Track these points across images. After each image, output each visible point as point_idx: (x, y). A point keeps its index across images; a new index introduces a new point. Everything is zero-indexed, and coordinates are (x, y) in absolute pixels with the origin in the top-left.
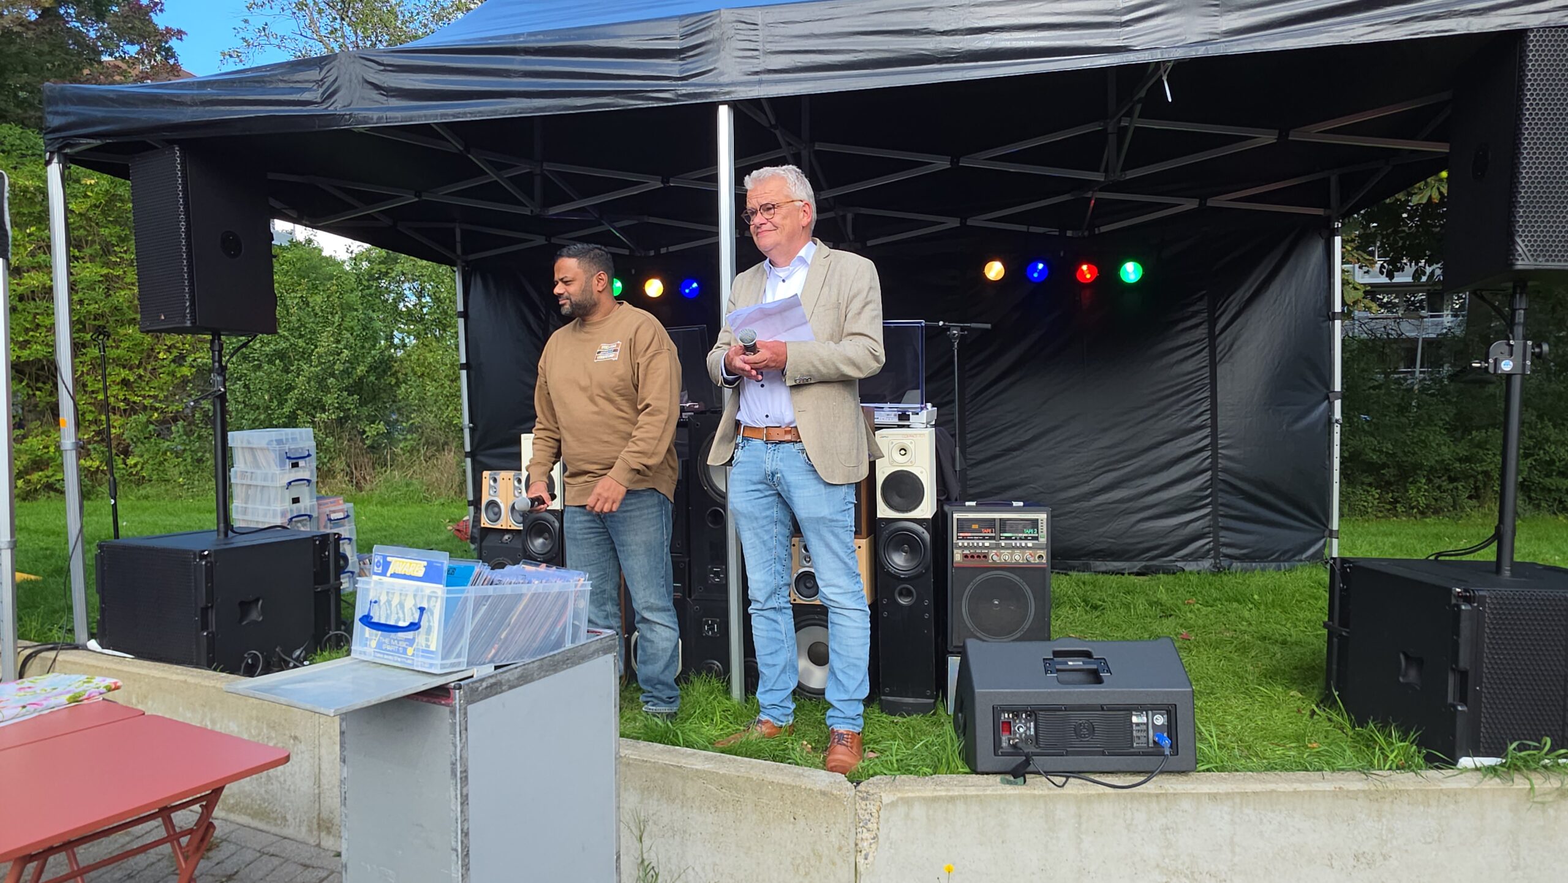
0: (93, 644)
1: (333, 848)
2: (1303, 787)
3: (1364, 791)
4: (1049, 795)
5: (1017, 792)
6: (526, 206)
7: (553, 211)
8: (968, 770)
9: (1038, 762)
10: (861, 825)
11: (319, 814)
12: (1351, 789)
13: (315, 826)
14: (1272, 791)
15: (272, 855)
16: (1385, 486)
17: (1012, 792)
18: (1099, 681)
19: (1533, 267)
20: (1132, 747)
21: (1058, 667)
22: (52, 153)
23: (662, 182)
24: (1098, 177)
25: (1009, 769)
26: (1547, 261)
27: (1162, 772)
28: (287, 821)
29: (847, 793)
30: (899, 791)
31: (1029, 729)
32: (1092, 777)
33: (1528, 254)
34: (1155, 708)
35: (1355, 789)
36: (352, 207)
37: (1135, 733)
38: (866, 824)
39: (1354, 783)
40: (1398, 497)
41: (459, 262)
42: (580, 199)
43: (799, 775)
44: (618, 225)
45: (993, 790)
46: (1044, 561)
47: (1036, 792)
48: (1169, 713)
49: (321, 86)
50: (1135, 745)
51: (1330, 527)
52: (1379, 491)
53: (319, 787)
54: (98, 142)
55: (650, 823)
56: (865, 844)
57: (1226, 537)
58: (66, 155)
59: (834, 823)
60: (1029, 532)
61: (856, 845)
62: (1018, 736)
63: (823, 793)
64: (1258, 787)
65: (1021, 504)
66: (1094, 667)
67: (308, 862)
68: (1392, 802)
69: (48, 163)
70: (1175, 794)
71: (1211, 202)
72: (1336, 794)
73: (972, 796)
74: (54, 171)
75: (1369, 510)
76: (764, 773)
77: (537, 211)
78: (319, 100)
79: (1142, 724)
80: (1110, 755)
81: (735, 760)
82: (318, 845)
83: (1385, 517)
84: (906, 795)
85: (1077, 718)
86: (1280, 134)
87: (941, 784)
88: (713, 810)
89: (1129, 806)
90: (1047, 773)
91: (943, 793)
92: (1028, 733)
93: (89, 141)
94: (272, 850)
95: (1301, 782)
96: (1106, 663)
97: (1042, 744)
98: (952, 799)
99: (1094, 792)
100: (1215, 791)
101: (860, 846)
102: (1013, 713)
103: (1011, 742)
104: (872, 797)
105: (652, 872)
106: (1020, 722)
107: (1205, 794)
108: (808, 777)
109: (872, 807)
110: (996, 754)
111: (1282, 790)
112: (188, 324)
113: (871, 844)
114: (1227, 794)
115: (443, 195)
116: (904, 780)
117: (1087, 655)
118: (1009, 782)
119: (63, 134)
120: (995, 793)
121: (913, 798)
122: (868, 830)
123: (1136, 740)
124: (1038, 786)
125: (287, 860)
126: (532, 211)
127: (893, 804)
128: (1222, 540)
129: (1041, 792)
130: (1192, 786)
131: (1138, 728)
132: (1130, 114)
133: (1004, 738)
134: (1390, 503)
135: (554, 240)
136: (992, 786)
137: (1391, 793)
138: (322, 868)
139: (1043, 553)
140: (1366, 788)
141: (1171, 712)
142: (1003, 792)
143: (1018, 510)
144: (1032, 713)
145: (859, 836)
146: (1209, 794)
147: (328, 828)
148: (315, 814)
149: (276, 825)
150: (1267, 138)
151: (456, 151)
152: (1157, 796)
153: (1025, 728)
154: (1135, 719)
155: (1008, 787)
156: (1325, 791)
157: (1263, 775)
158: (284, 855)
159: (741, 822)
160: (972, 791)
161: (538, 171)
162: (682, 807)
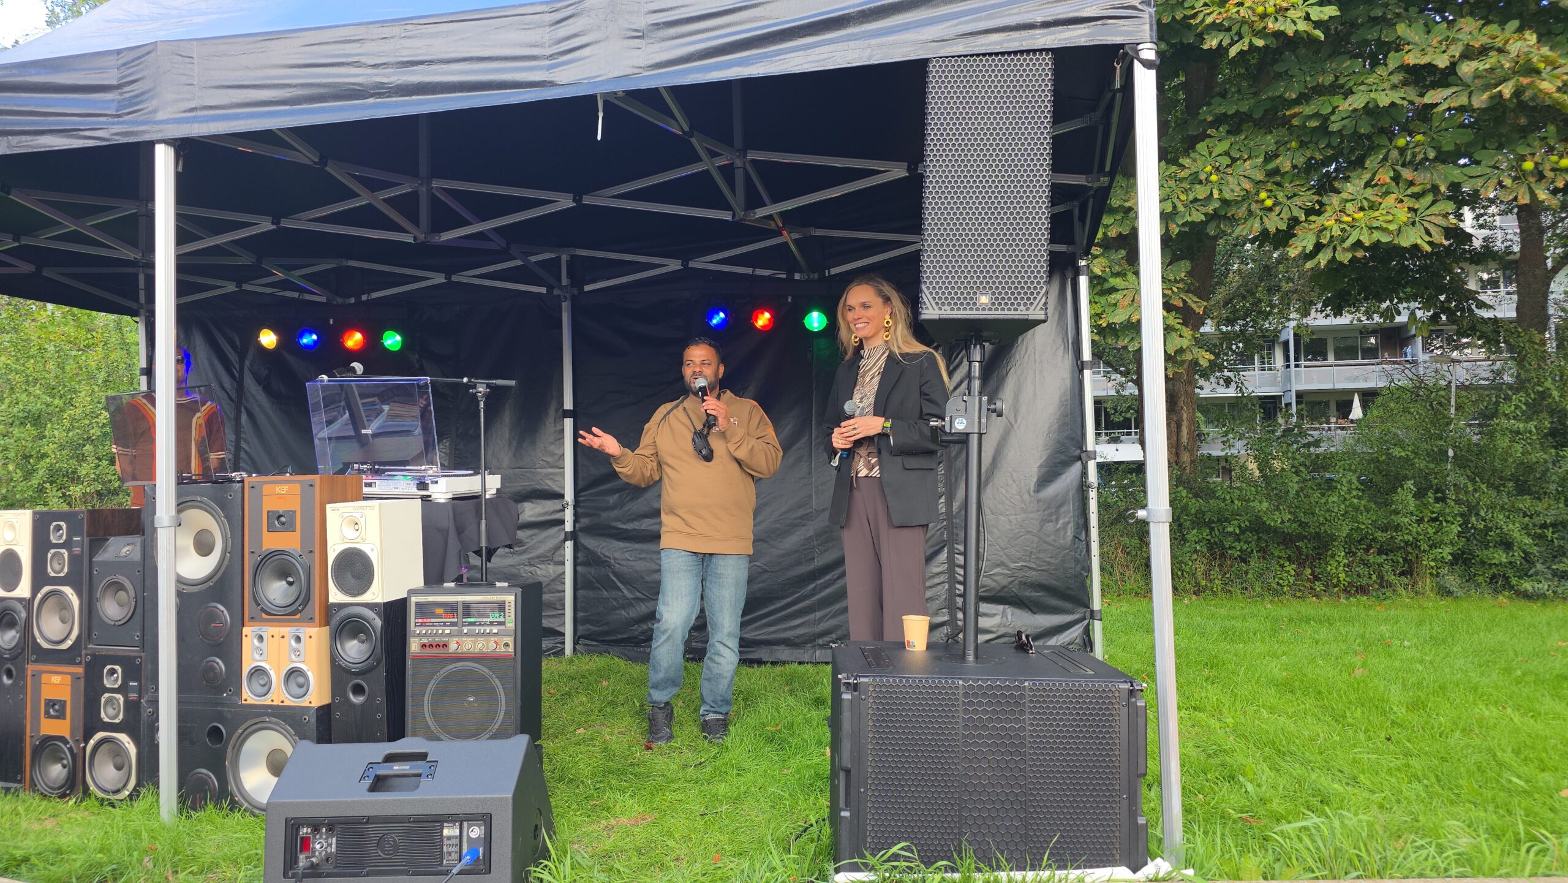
19: (937, 317)
20: (441, 865)
21: (380, 772)
23: (273, 223)
26: (952, 309)
31: (331, 845)
33: (933, 303)
34: (470, 818)
37: (445, 849)
41: (142, 311)
46: (511, 649)
48: (484, 823)
50: (445, 862)
60: (494, 617)
62: (317, 854)
65: (506, 584)
66: (420, 771)
79: (454, 837)
80: (414, 874)
92: (328, 850)
96: (436, 766)
97: (341, 862)
102: (312, 826)
103: (308, 862)
106: (320, 838)
110: (285, 876)
117: (422, 757)
123: (447, 857)
131: (450, 842)
133: (302, 857)
139: (510, 640)
141: (487, 821)
144: (332, 825)
153: (325, 845)
154: (446, 832)
161: (143, 211)
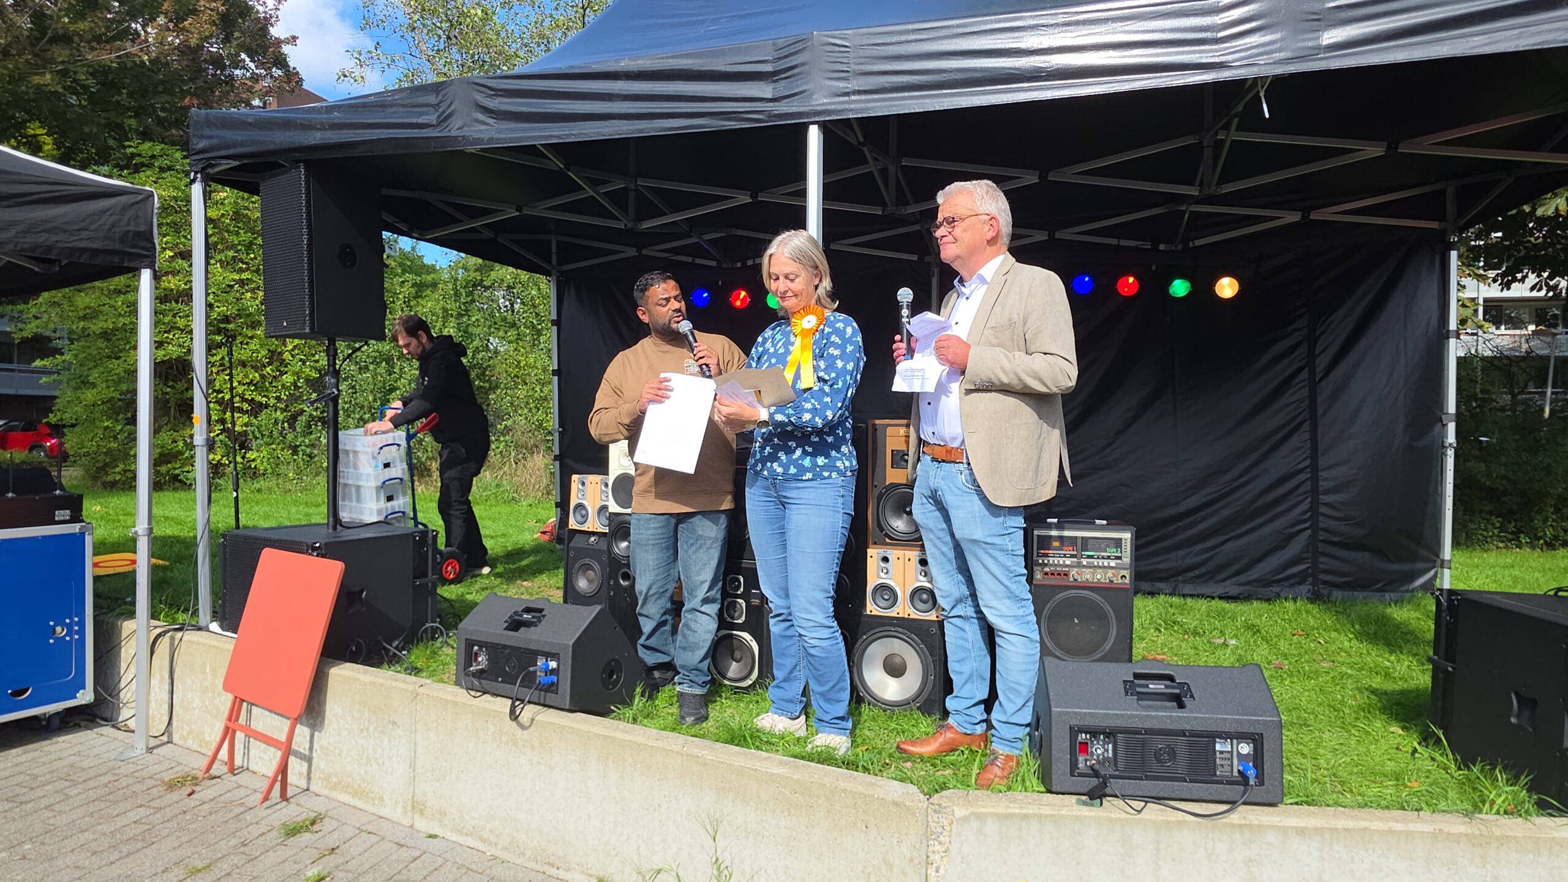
0: (214, 627)
1: (424, 830)
2: (1399, 827)
3: (1467, 835)
4: (1126, 819)
5: (1092, 814)
6: (620, 220)
7: (646, 225)
8: (1043, 789)
9: (1114, 785)
10: (933, 837)
11: (413, 797)
12: (1452, 832)
13: (410, 808)
14: (1365, 829)
15: (370, 833)
16: (1507, 515)
17: (1087, 814)
18: (1181, 706)
20: (1215, 775)
21: (1138, 690)
22: (196, 173)
23: (751, 197)
24: (1193, 191)
25: (1086, 790)
27: (1245, 803)
28: (383, 801)
29: (920, 805)
30: (972, 806)
31: (1107, 751)
32: (1172, 803)
34: (1241, 737)
35: (1457, 832)
36: (458, 221)
37: (1218, 762)
38: (938, 837)
39: (1457, 826)
40: (1521, 527)
41: (554, 272)
42: (671, 213)
43: (871, 784)
44: (707, 237)
45: (1068, 810)
46: (1127, 581)
47: (1113, 815)
48: (1254, 741)
49: (437, 111)
50: (1218, 773)
51: (1441, 557)
52: (1500, 519)
53: (414, 770)
54: (237, 163)
55: (725, 823)
56: (937, 857)
57: (1324, 562)
58: (208, 174)
59: (907, 834)
60: (1112, 551)
61: (928, 857)
62: (1095, 757)
63: (896, 804)
64: (1350, 824)
65: (1105, 522)
66: (1177, 691)
67: (402, 842)
68: (1498, 848)
69: (193, 181)
70: (1259, 826)
71: (1314, 216)
72: (1435, 836)
73: (1047, 816)
74: (197, 190)
75: (1489, 540)
76: (838, 780)
77: (630, 225)
78: (434, 122)
79: (1226, 752)
80: (1192, 781)
81: (809, 766)
82: (412, 827)
83: (1506, 547)
84: (979, 810)
85: (1159, 743)
86: (1389, 148)
87: (1015, 801)
88: (786, 814)
89: (1211, 835)
90: (1124, 797)
91: (1017, 811)
92: (1106, 755)
93: (228, 161)
94: (370, 828)
95: (1398, 821)
96: (1189, 688)
97: (1121, 766)
98: (1026, 817)
99: (1173, 819)
100: (1303, 825)
101: (931, 858)
102: (1090, 733)
103: (1088, 763)
104: (944, 811)
105: (726, 872)
106: (1098, 743)
107: (1292, 828)
108: (881, 787)
109: (944, 820)
110: (1072, 775)
111: (1375, 828)
112: (307, 330)
113: (942, 857)
114: (1316, 829)
115: (541, 210)
116: (977, 796)
117: (1171, 678)
118: (1084, 803)
119: (207, 155)
120: (1069, 813)
121: (986, 815)
122: (940, 843)
123: (1220, 768)
124: (1113, 809)
125: (382, 839)
126: (626, 225)
127: (965, 819)
128: (1321, 566)
129: (1118, 816)
130: (1279, 819)
131: (1222, 756)
132: (1226, 127)
133: (1081, 758)
134: (1512, 533)
135: (644, 252)
136: (1069, 806)
137: (1497, 838)
138: (415, 848)
139: (1126, 573)
140: (1470, 831)
141: (1257, 740)
142: (1079, 813)
143: (1101, 528)
144: (1110, 734)
145: (931, 848)
146: (1296, 828)
147: (421, 810)
148: (410, 797)
149: (374, 804)
150: (1374, 150)
151: (556, 168)
152: (1241, 826)
153: (1103, 750)
154: (1218, 747)
155: (1084, 808)
156: (1423, 832)
157: (1356, 812)
158: (380, 833)
159: (813, 827)
160: (1047, 811)
161: (632, 186)
162: (756, 809)
